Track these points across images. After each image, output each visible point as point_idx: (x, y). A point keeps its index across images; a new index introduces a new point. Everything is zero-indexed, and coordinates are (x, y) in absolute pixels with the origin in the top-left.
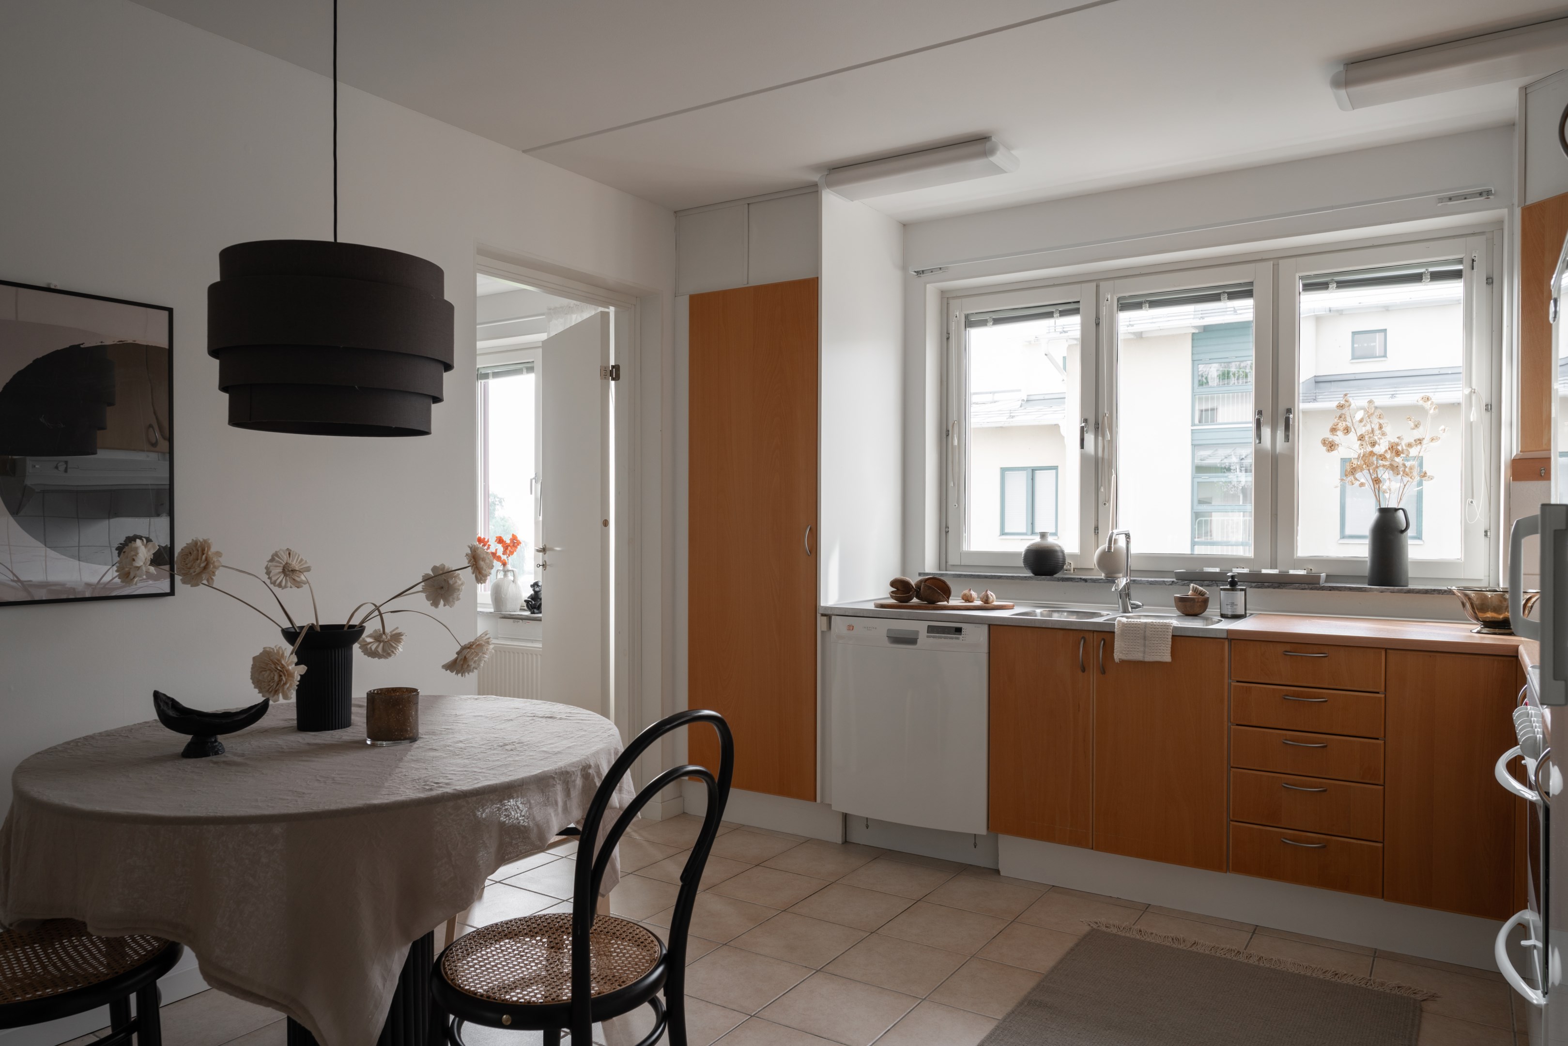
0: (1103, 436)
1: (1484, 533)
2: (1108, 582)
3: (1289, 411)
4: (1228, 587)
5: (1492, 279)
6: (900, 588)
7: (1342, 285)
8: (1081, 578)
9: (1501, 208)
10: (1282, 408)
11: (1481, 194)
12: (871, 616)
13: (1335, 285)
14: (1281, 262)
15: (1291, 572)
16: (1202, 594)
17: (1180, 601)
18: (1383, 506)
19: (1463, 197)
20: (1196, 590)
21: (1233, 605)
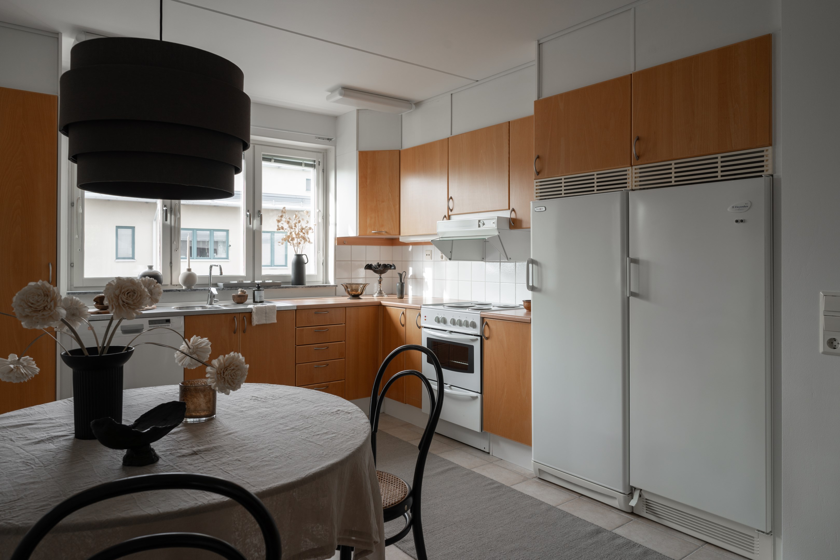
0: (176, 215)
1: (322, 264)
2: (191, 291)
3: (260, 211)
4: (256, 289)
5: (324, 170)
6: (98, 301)
7: (276, 161)
8: (177, 290)
9: (333, 146)
11: (328, 139)
12: (105, 319)
13: (274, 160)
15: (267, 281)
16: (245, 293)
17: (239, 297)
18: (298, 253)
19: (323, 139)
20: (242, 291)
21: (260, 297)
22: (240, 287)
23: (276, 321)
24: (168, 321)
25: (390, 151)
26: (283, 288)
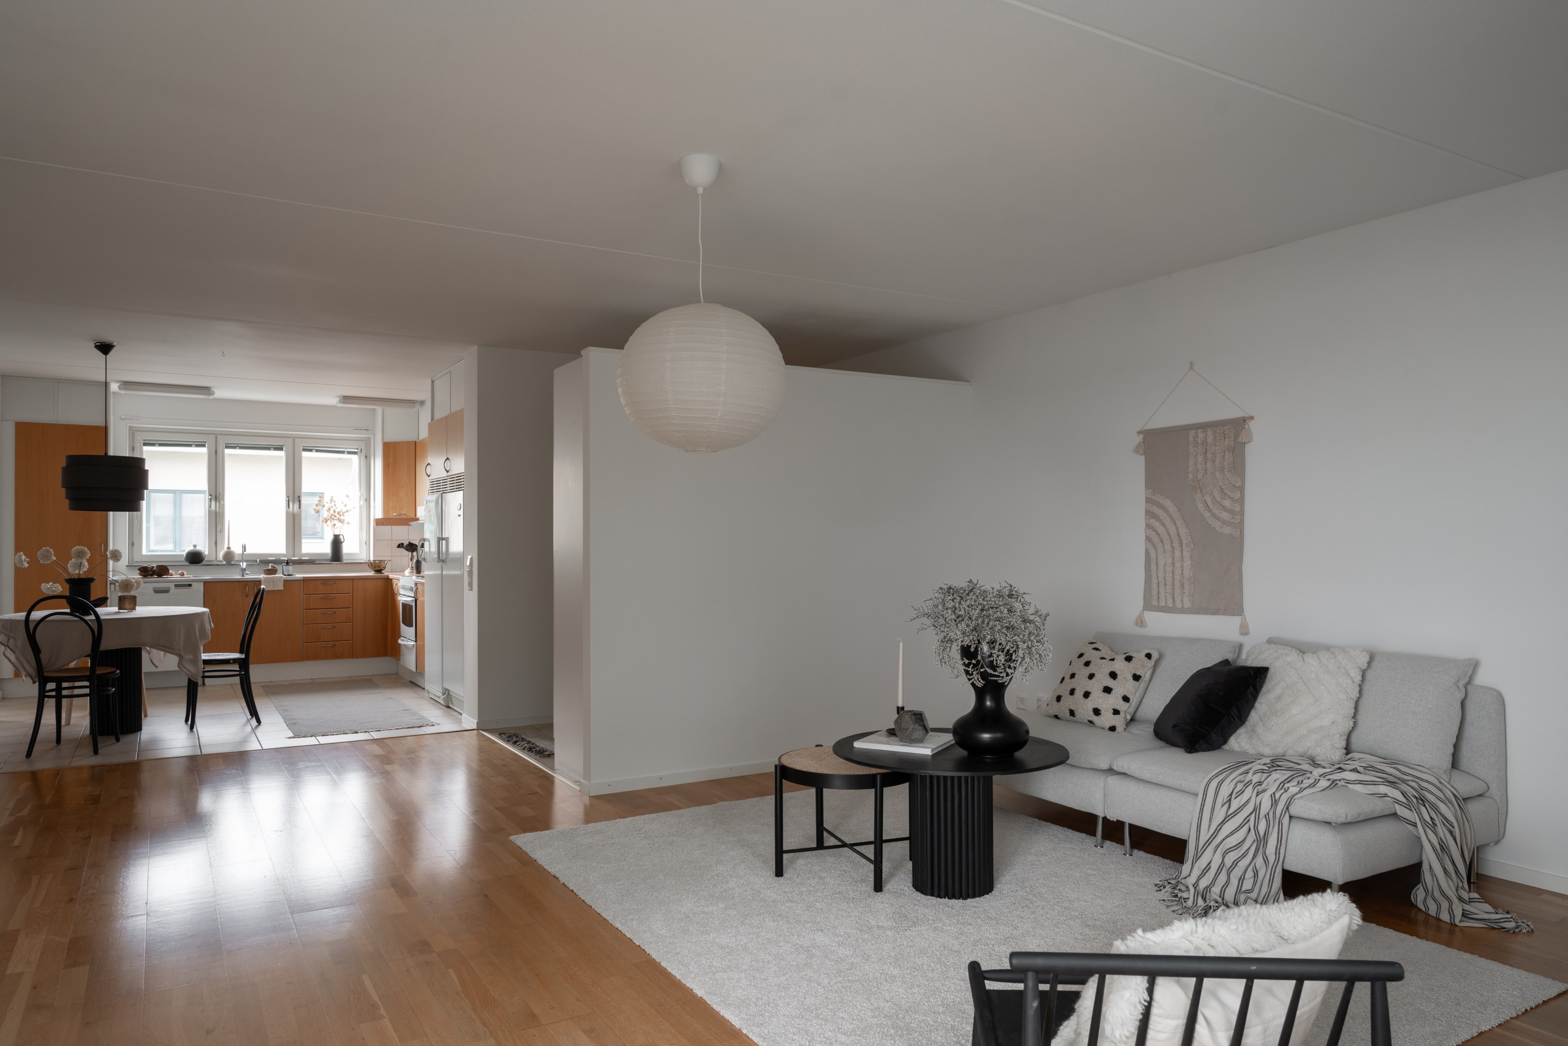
0: (219, 502)
1: (365, 543)
2: (229, 565)
3: (299, 497)
4: (285, 564)
5: (366, 456)
6: (142, 570)
7: (317, 451)
9: (372, 435)
10: (296, 496)
11: (366, 430)
13: (314, 451)
14: (296, 439)
15: (303, 558)
16: (275, 567)
17: (267, 571)
18: (335, 534)
19: (361, 430)
20: (272, 566)
21: (288, 571)
22: (271, 563)
23: (282, 588)
24: (190, 585)
25: (408, 442)
26: (317, 564)
